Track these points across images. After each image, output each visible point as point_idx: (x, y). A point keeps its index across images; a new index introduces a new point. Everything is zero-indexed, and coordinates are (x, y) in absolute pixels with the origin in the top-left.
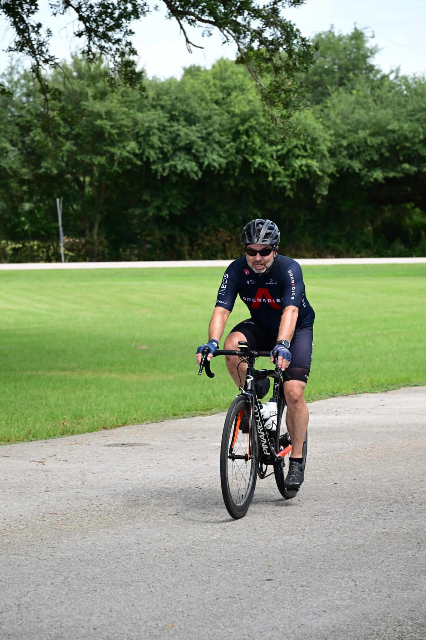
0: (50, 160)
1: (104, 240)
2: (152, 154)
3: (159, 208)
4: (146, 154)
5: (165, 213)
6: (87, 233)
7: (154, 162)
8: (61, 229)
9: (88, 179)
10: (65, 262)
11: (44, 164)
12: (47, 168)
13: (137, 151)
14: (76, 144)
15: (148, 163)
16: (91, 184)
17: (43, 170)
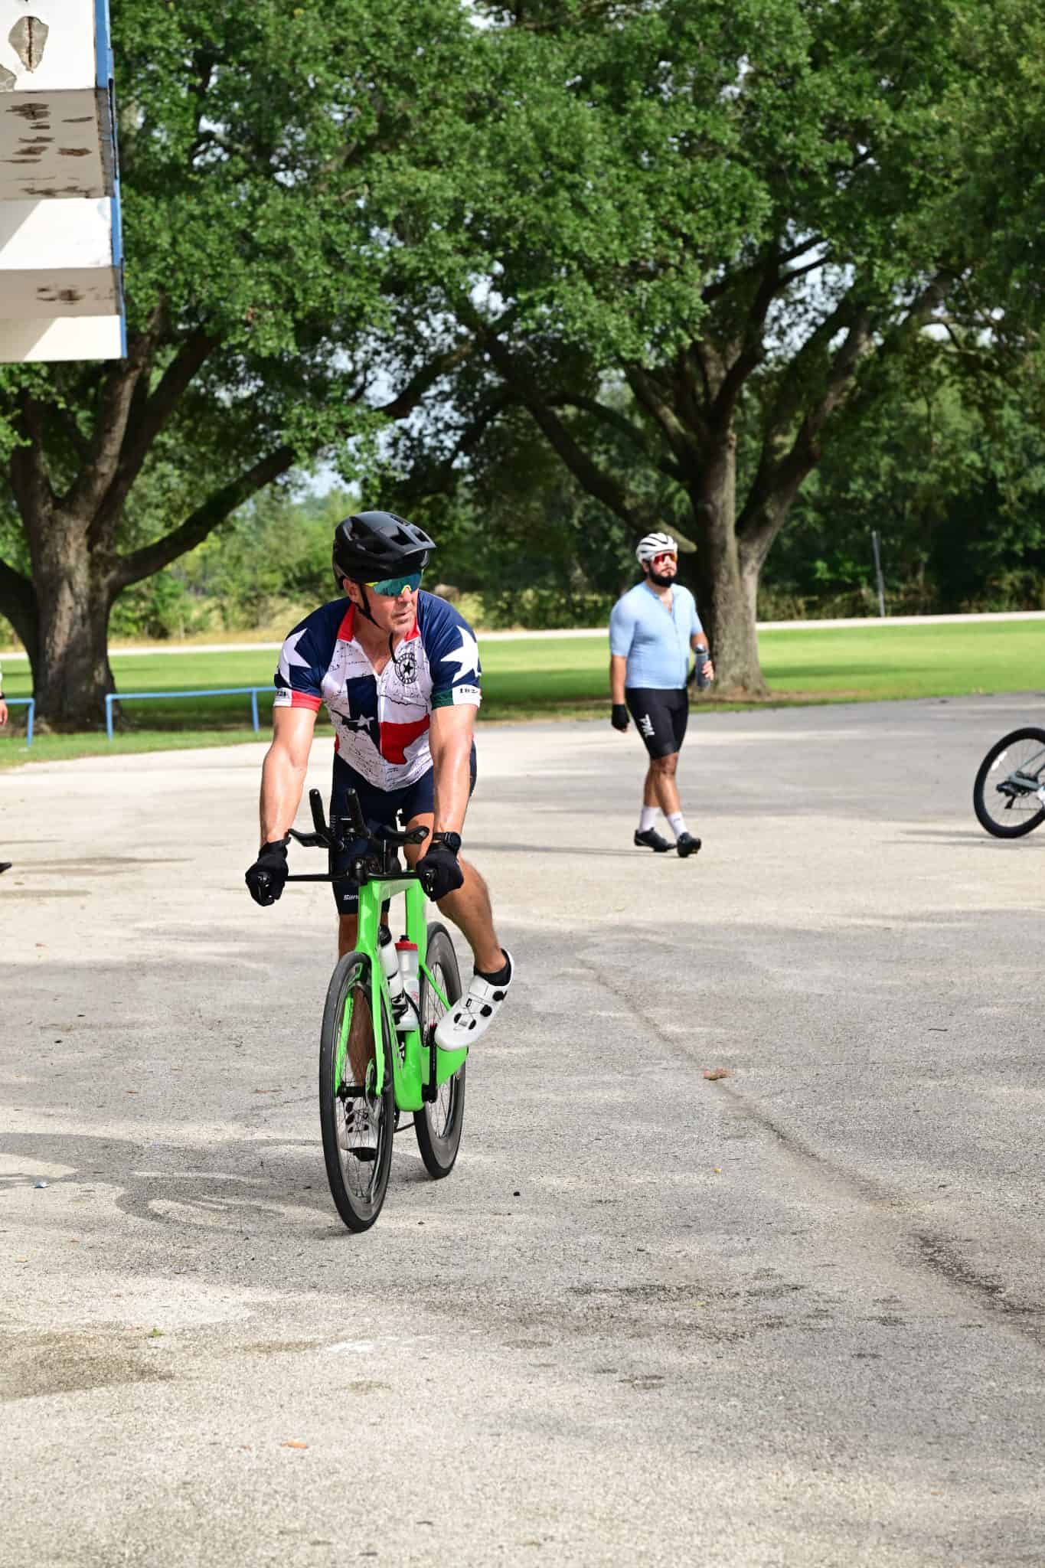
0: (860, 481)
1: (934, 587)
2: (1000, 469)
3: (1010, 542)
4: (992, 467)
5: (1018, 547)
6: (909, 578)
7: (1003, 480)
8: (879, 573)
9: (908, 505)
10: (886, 614)
11: (853, 486)
12: (856, 492)
13: (979, 464)
14: (896, 458)
15: (992, 480)
16: (914, 510)
17: (850, 496)
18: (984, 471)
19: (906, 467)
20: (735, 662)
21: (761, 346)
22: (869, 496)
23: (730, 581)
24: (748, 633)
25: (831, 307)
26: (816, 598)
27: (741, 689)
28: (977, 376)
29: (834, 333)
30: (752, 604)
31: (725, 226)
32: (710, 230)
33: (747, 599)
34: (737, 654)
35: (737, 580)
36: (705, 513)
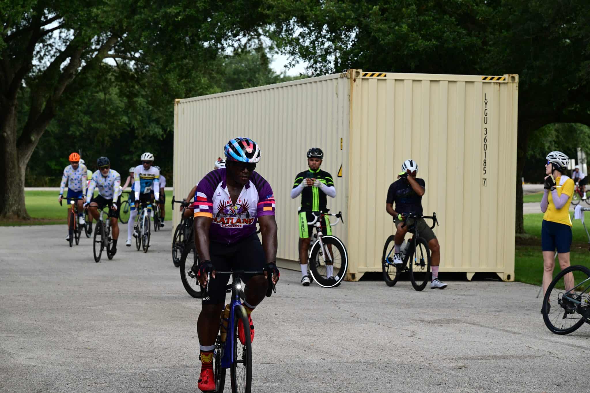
18: (129, 125)
19: (95, 121)
20: (14, 204)
21: (31, 63)
22: (78, 133)
23: (13, 168)
24: (21, 192)
25: (63, 49)
26: (54, 177)
27: (16, 216)
28: (127, 83)
29: (64, 60)
30: (23, 178)
31: (15, 8)
32: (9, 9)
33: (21, 176)
34: (15, 201)
35: (17, 169)
36: (3, 137)
